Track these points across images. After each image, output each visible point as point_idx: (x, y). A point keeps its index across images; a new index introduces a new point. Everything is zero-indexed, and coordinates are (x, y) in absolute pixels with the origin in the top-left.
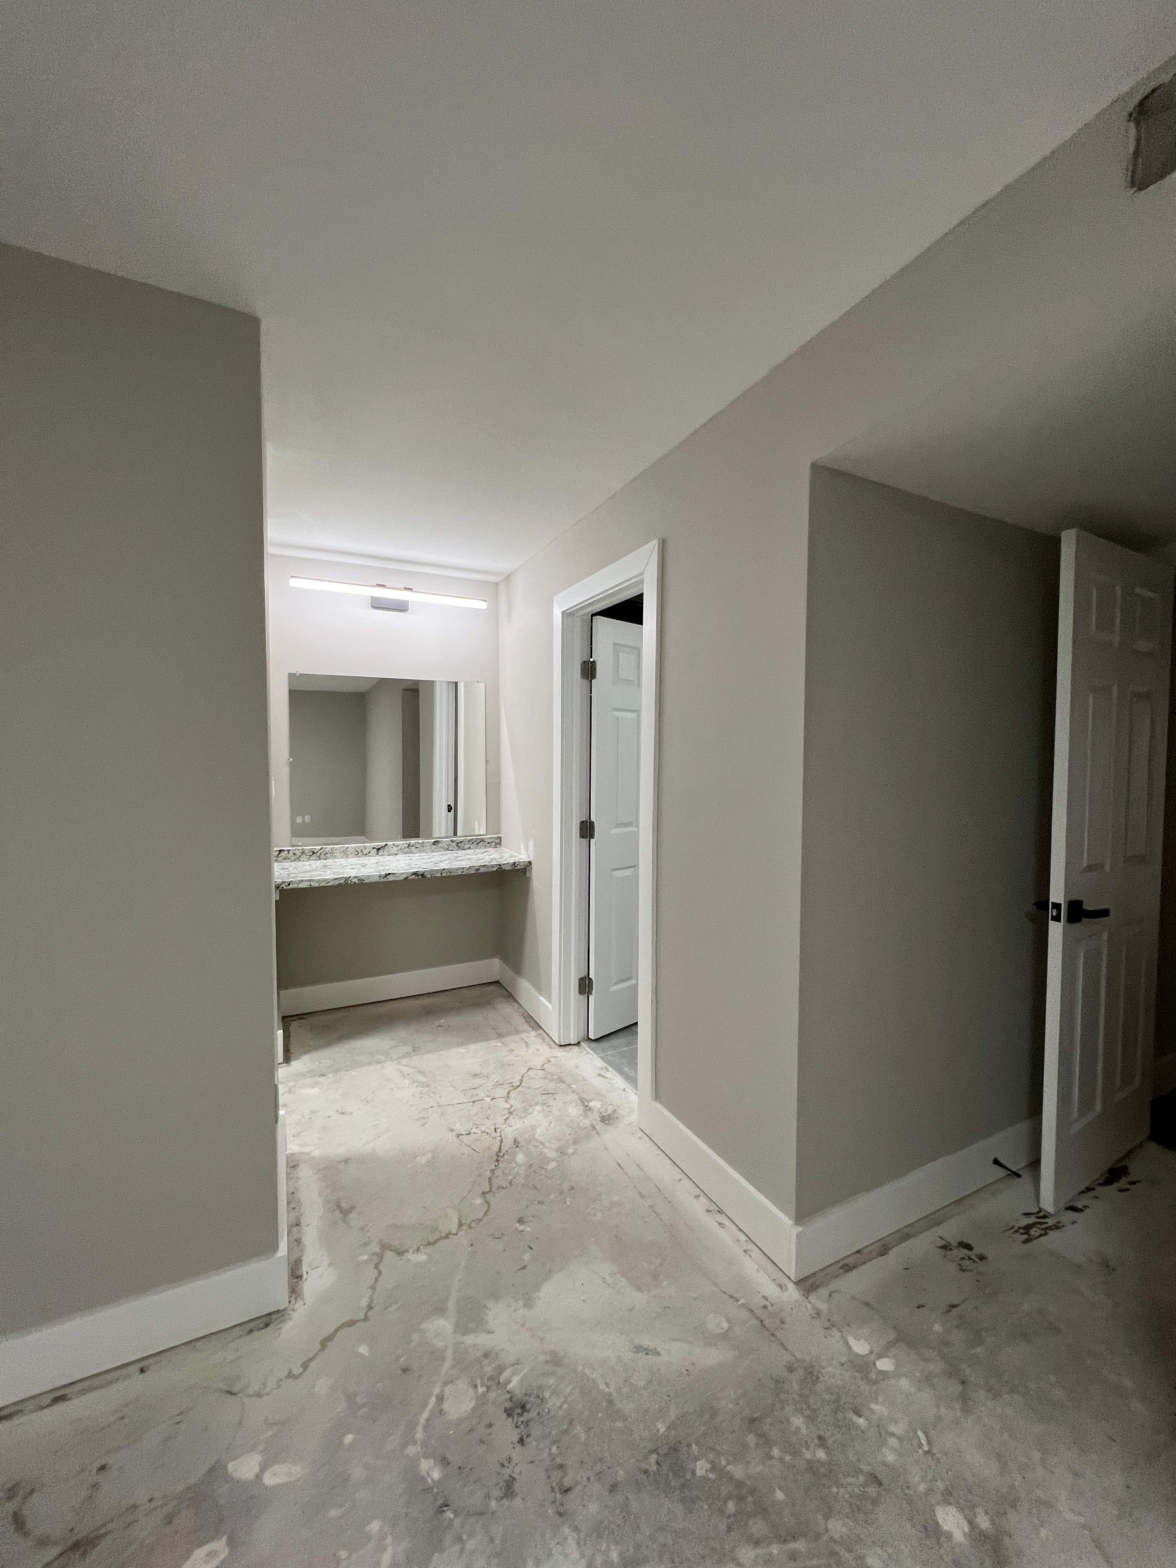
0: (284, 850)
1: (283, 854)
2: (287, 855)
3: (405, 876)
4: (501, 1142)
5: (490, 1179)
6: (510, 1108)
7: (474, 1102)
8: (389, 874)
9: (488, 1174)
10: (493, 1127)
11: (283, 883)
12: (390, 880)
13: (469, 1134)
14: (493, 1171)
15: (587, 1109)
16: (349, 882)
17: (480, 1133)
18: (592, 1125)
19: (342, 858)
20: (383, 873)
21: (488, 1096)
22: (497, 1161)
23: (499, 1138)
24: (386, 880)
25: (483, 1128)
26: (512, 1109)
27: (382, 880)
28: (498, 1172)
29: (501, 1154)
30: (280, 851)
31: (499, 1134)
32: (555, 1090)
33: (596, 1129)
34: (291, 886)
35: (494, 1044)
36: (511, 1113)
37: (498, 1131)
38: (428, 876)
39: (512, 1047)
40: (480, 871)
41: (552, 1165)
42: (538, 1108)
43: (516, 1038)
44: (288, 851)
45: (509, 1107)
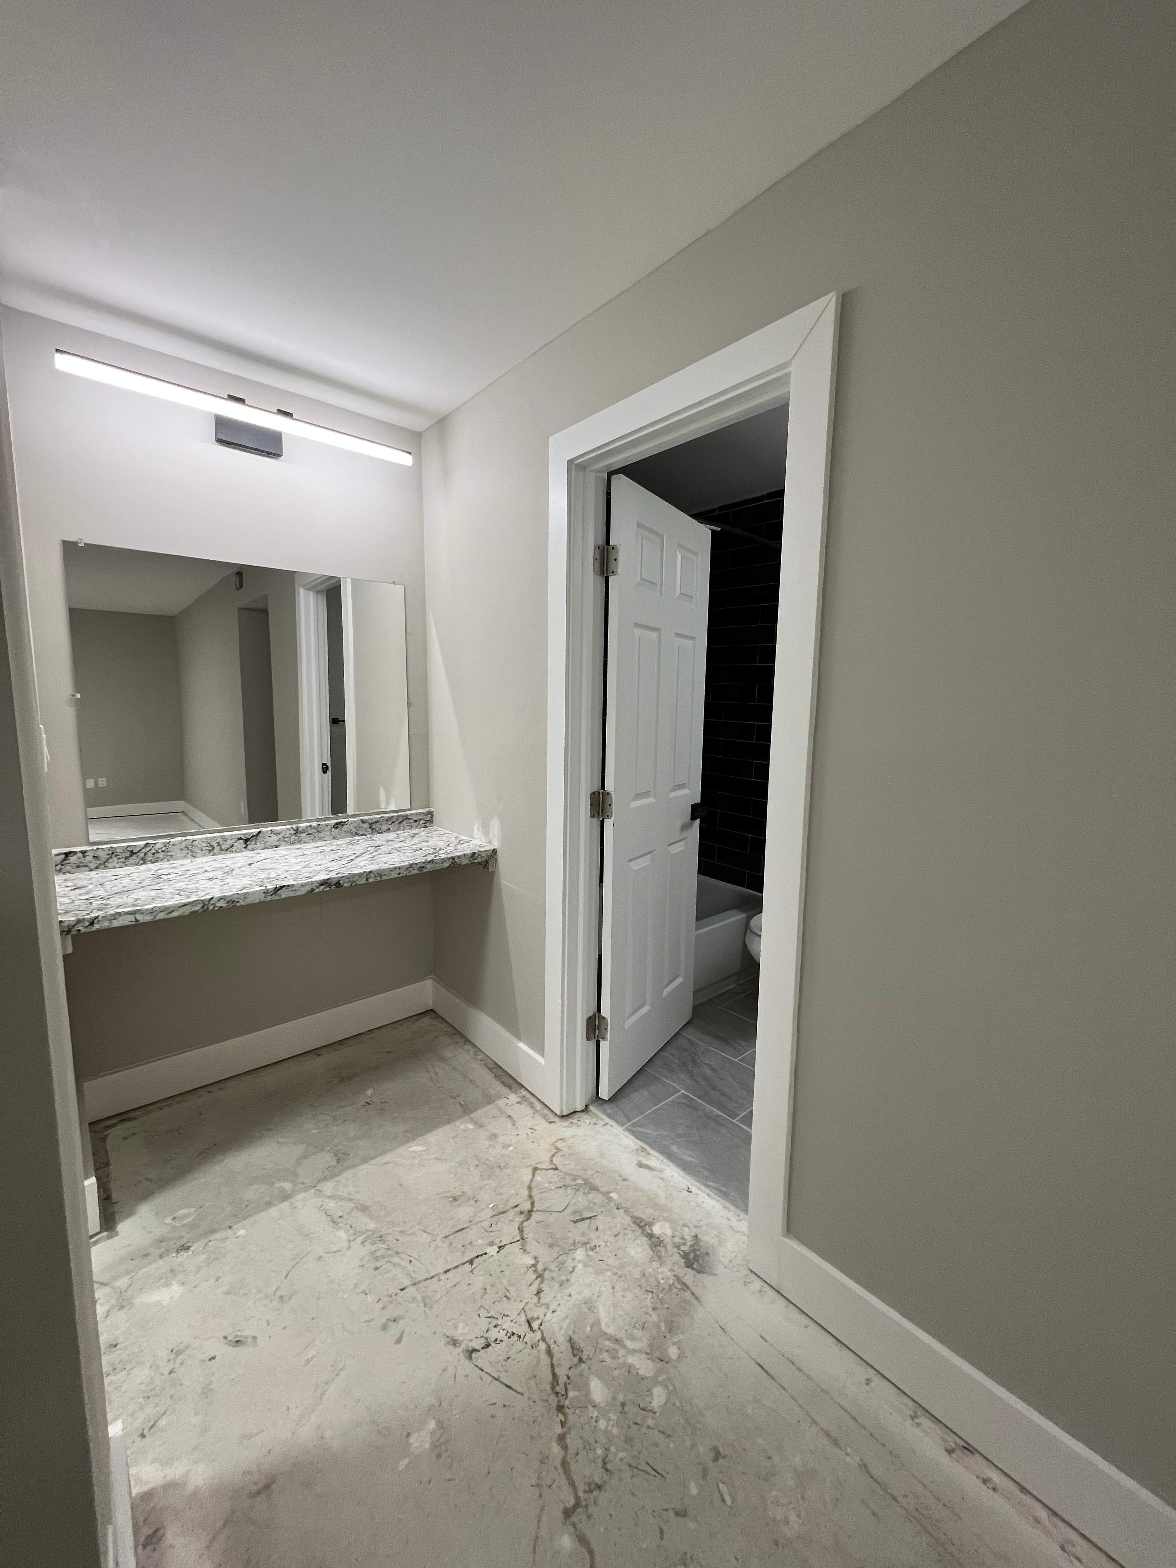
0: (75, 853)
1: (73, 859)
2: (82, 860)
3: (308, 888)
4: (549, 1352)
5: (564, 1463)
6: (534, 1265)
7: (471, 1262)
8: (282, 887)
9: (556, 1449)
10: (523, 1318)
11: (79, 921)
12: (283, 896)
13: (488, 1346)
14: (561, 1438)
15: (655, 1242)
16: (211, 908)
17: (506, 1339)
18: (678, 1278)
19: (185, 857)
20: (270, 887)
21: (491, 1244)
22: (560, 1408)
23: (542, 1346)
24: (277, 898)
25: (507, 1324)
26: (540, 1267)
27: (269, 898)
28: (573, 1441)
29: (560, 1389)
30: (67, 855)
31: (538, 1335)
32: (588, 1208)
33: (688, 1288)
34: (96, 927)
35: (462, 1127)
36: (540, 1276)
37: (535, 1325)
38: (346, 885)
39: (494, 1131)
40: (425, 870)
41: (658, 1397)
42: (580, 1254)
43: (491, 1109)
44: (84, 853)
45: (533, 1262)
